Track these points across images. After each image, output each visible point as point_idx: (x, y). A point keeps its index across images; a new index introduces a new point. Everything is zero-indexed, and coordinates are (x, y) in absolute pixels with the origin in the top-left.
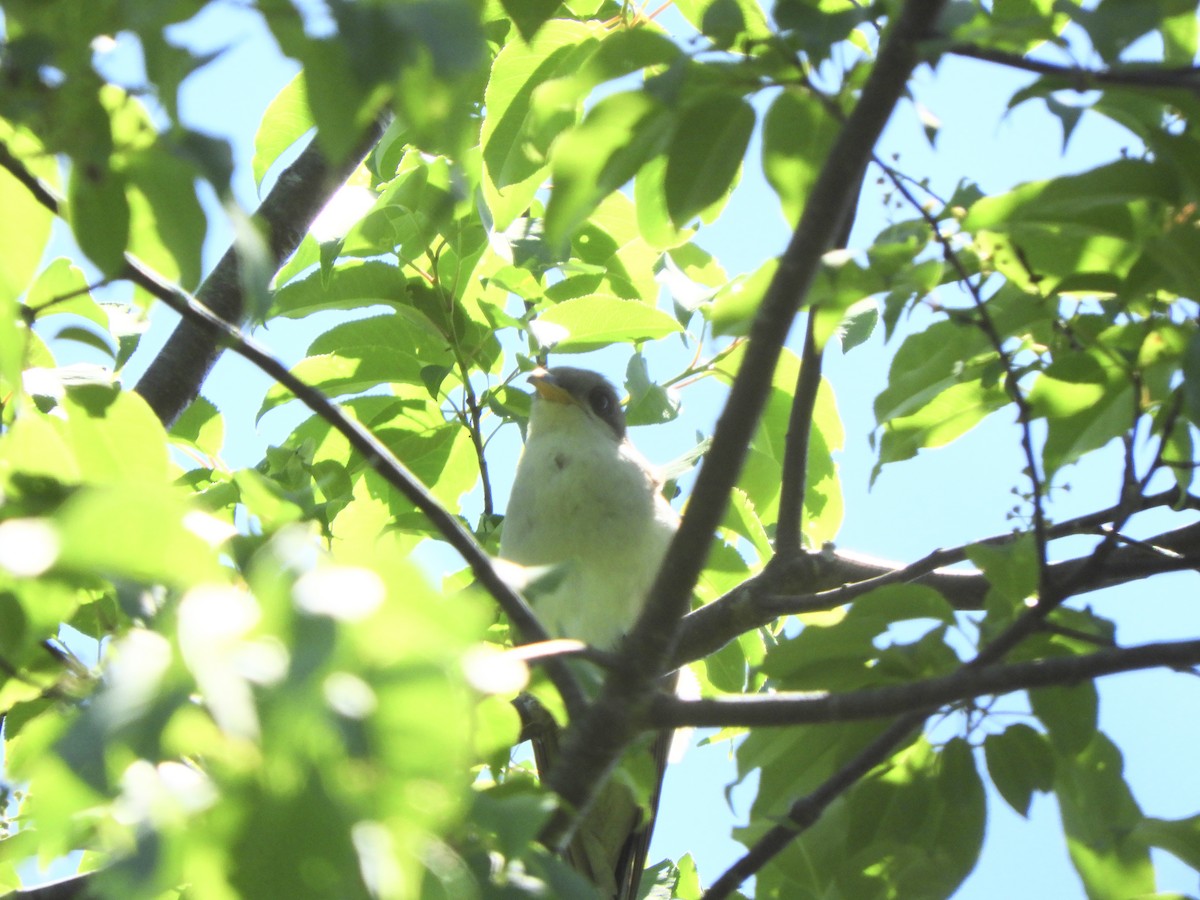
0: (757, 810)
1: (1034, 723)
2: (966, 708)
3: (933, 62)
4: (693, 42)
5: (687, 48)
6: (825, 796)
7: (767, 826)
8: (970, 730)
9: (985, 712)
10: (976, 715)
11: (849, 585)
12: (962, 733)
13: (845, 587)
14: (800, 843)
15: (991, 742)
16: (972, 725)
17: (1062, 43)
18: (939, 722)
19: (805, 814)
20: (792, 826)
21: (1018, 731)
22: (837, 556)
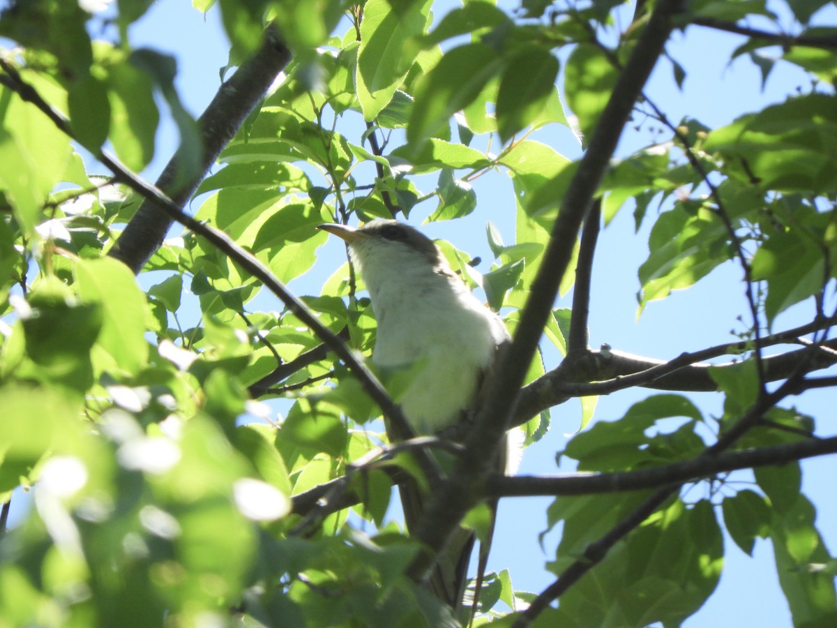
0: (562, 550)
1: (757, 489)
2: (708, 479)
3: (682, 28)
4: (515, 11)
5: (511, 15)
6: (609, 541)
7: (569, 561)
8: (712, 494)
9: (722, 481)
10: (717, 483)
11: (621, 377)
12: (707, 496)
13: (618, 378)
14: (593, 573)
15: (727, 502)
16: (714, 490)
17: (773, 16)
18: (691, 488)
19: (595, 554)
20: (587, 561)
21: (745, 495)
22: (612, 355)
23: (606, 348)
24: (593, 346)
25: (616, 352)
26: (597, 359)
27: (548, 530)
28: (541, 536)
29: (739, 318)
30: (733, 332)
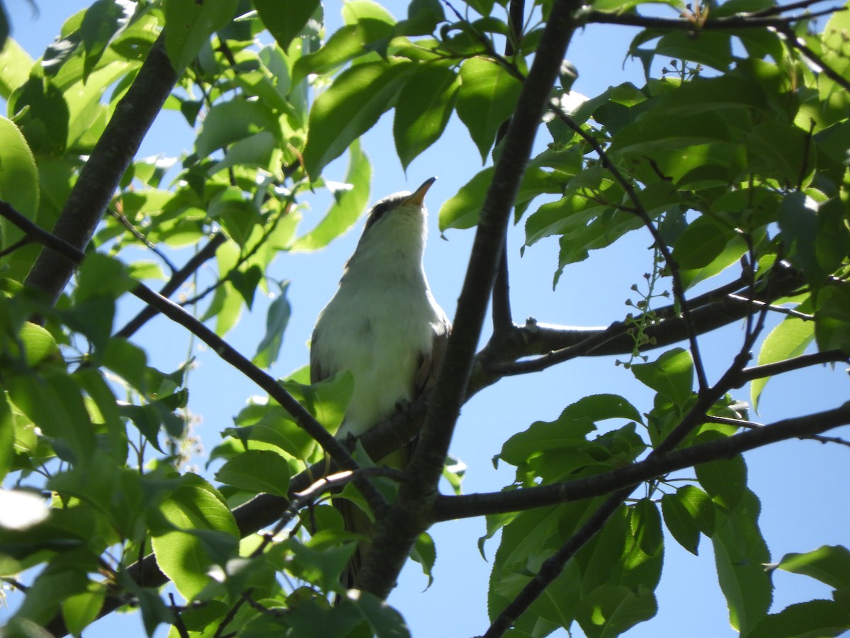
8: (651, 493)
11: (553, 352)
13: (550, 354)
14: (548, 591)
15: (667, 499)
19: (551, 570)
20: (542, 579)
22: (538, 328)
23: (531, 322)
24: (519, 322)
25: (542, 324)
26: (524, 335)
27: (489, 536)
28: (481, 543)
29: (634, 288)
30: (629, 303)
